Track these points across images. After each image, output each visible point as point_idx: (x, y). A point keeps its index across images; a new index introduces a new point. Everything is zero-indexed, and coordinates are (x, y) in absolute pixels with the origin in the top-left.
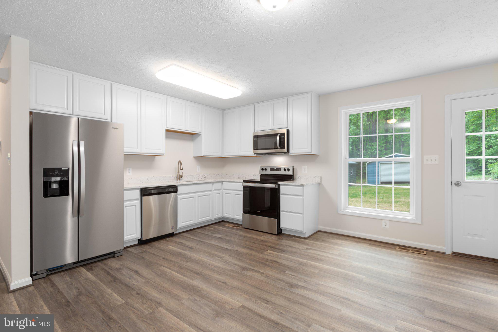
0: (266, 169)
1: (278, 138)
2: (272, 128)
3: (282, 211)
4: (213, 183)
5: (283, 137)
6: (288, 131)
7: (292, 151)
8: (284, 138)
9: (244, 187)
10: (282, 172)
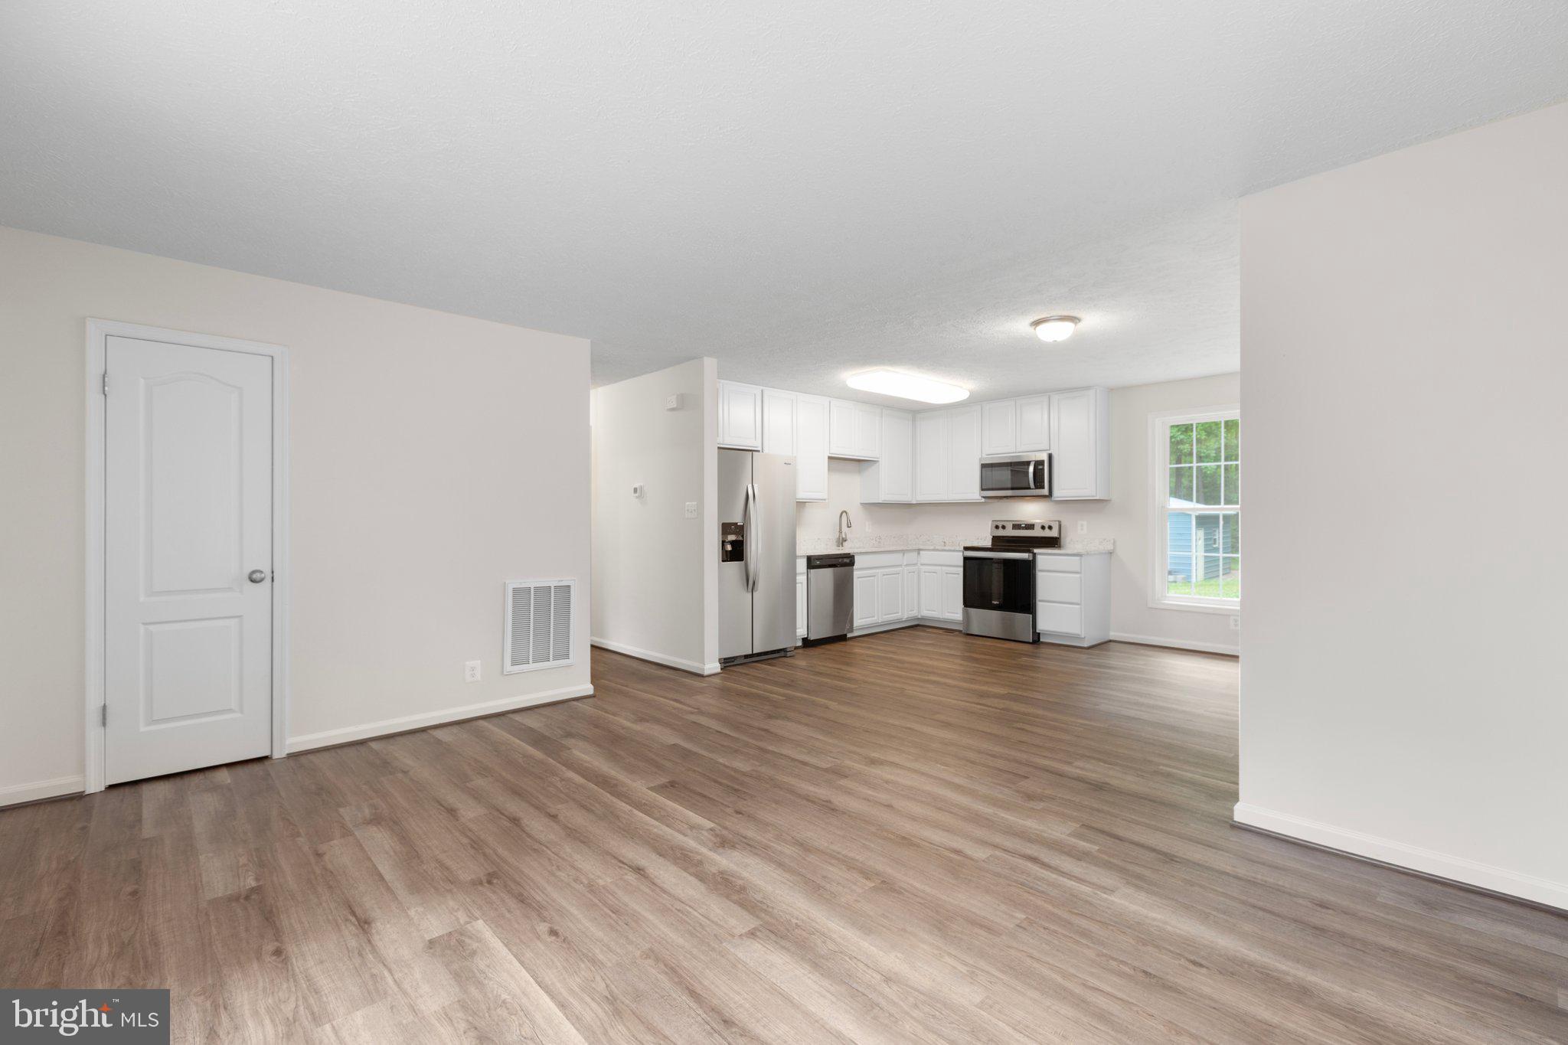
0: (1004, 527)
1: (1031, 469)
2: (1018, 450)
3: (1040, 601)
4: (903, 552)
5: (1041, 467)
6: (1050, 457)
7: (1057, 493)
8: (1043, 469)
9: (966, 559)
10: (1037, 533)
